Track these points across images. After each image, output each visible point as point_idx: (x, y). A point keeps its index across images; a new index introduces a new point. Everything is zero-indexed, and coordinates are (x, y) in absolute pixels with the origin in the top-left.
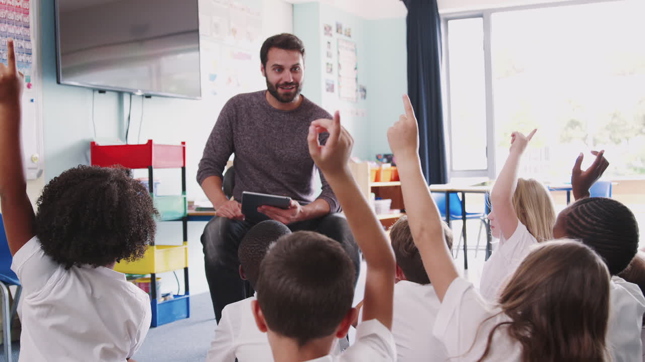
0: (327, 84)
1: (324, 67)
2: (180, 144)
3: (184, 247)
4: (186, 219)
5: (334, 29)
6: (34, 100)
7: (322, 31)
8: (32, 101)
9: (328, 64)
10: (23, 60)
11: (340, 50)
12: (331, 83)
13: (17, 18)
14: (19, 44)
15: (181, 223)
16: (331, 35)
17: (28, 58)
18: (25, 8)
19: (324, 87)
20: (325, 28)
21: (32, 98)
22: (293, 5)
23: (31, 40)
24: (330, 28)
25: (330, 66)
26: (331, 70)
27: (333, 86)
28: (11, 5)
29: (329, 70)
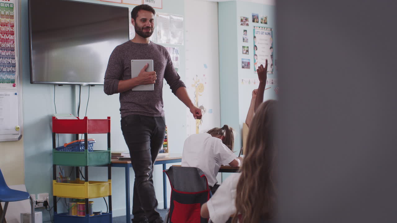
0: (243, 62)
1: (240, 50)
2: (106, 118)
3: (109, 182)
4: (110, 165)
5: (250, 19)
6: (17, 94)
7: (239, 22)
8: (16, 94)
9: (243, 47)
10: (10, 70)
11: (256, 35)
12: (247, 61)
13: (7, 46)
14: (8, 61)
15: (107, 168)
16: (247, 25)
17: (13, 69)
18: (12, 39)
19: (240, 65)
20: (242, 20)
21: (16, 92)
22: (218, 3)
23: (16, 58)
24: (247, 19)
25: (246, 49)
26: (247, 51)
27: (249, 63)
28: (4, 39)
29: (245, 52)
